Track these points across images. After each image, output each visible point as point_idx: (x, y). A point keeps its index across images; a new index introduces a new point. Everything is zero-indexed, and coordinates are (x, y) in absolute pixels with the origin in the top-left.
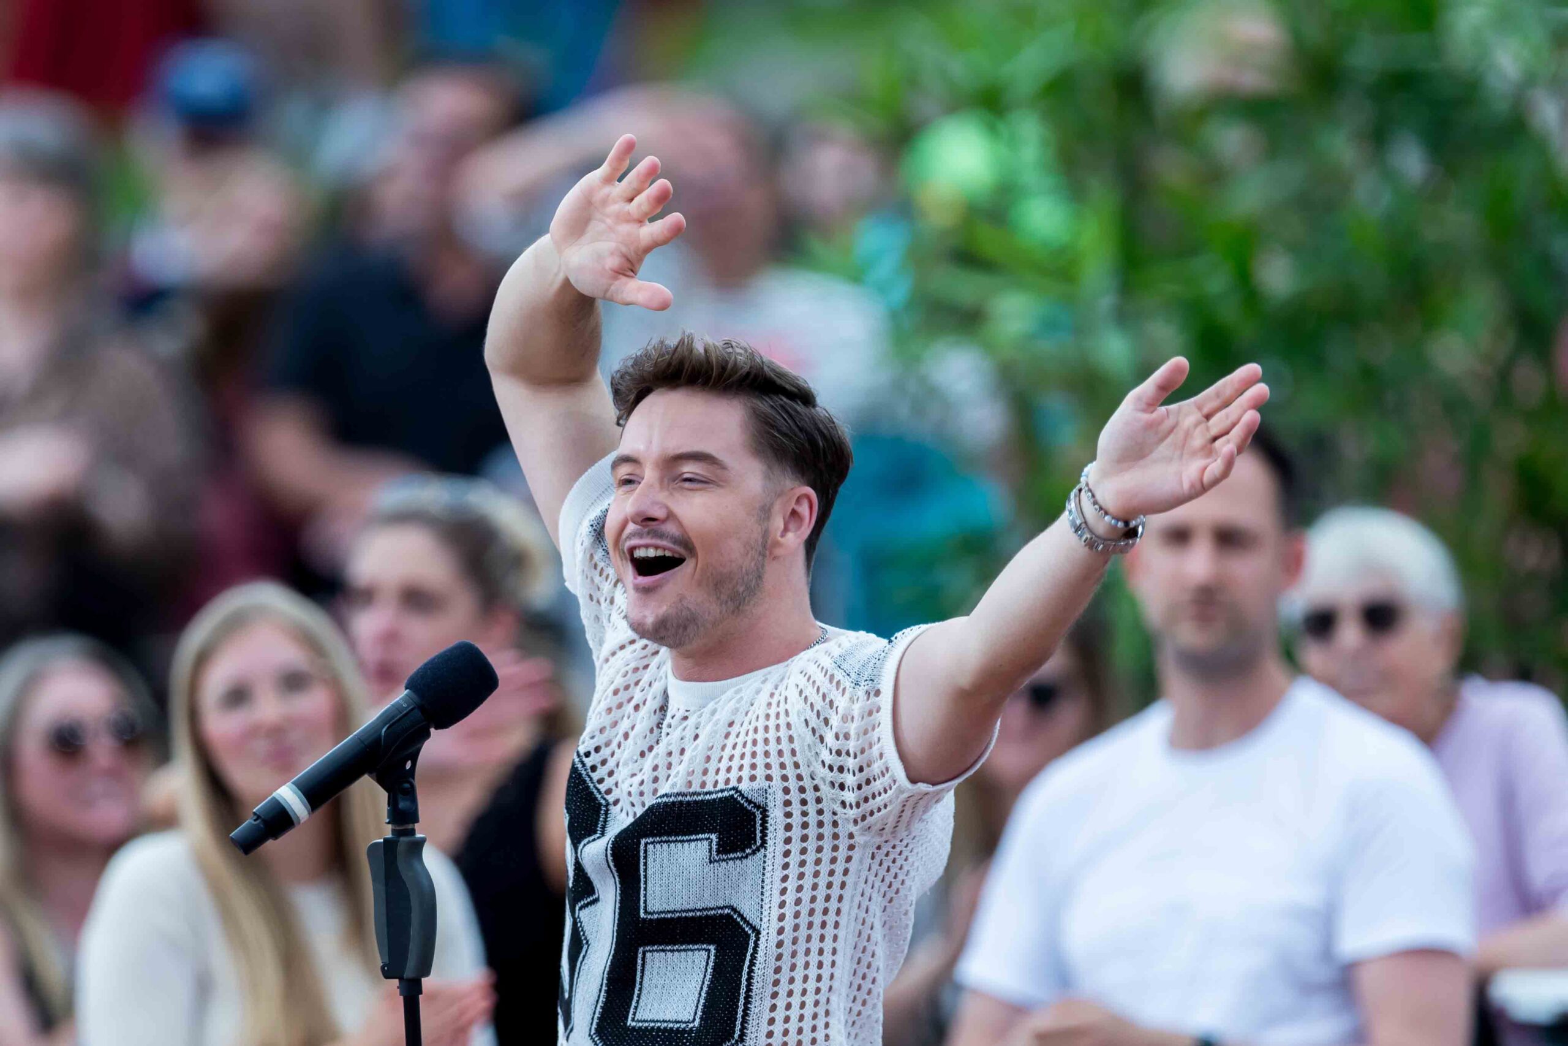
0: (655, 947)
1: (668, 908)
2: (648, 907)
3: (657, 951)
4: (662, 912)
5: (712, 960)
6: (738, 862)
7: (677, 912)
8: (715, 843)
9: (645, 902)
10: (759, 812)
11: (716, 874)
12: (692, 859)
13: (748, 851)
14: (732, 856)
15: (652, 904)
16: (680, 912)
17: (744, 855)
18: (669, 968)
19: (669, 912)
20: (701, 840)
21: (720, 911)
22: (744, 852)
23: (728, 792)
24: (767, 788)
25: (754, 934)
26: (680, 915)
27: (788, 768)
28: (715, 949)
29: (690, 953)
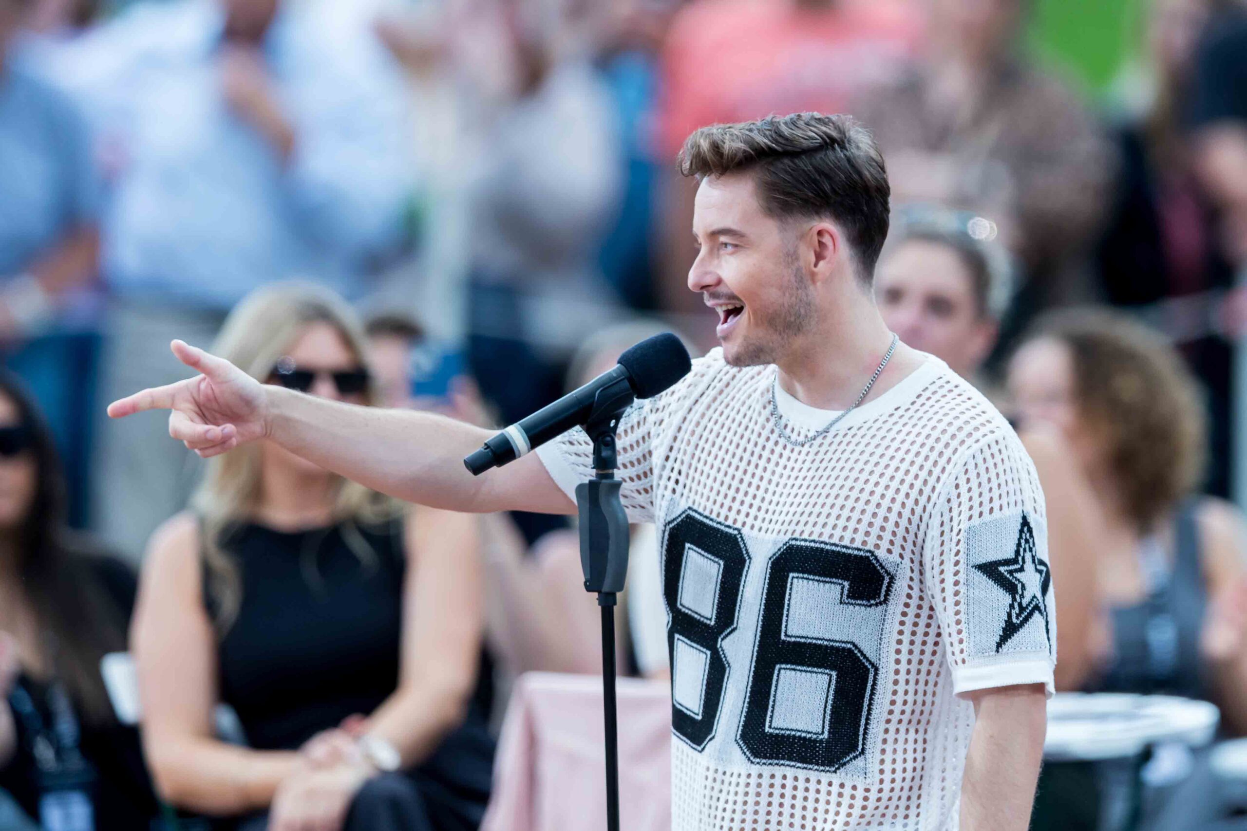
0: (788, 666)
1: (803, 634)
2: (788, 631)
3: (789, 669)
5: (834, 683)
6: (863, 608)
7: (808, 638)
8: (847, 589)
13: (872, 602)
14: (859, 602)
17: (868, 604)
18: (797, 684)
19: (803, 637)
20: (834, 583)
21: (843, 645)
22: (869, 602)
25: (873, 670)
26: (810, 641)
28: (836, 675)
29: (814, 675)
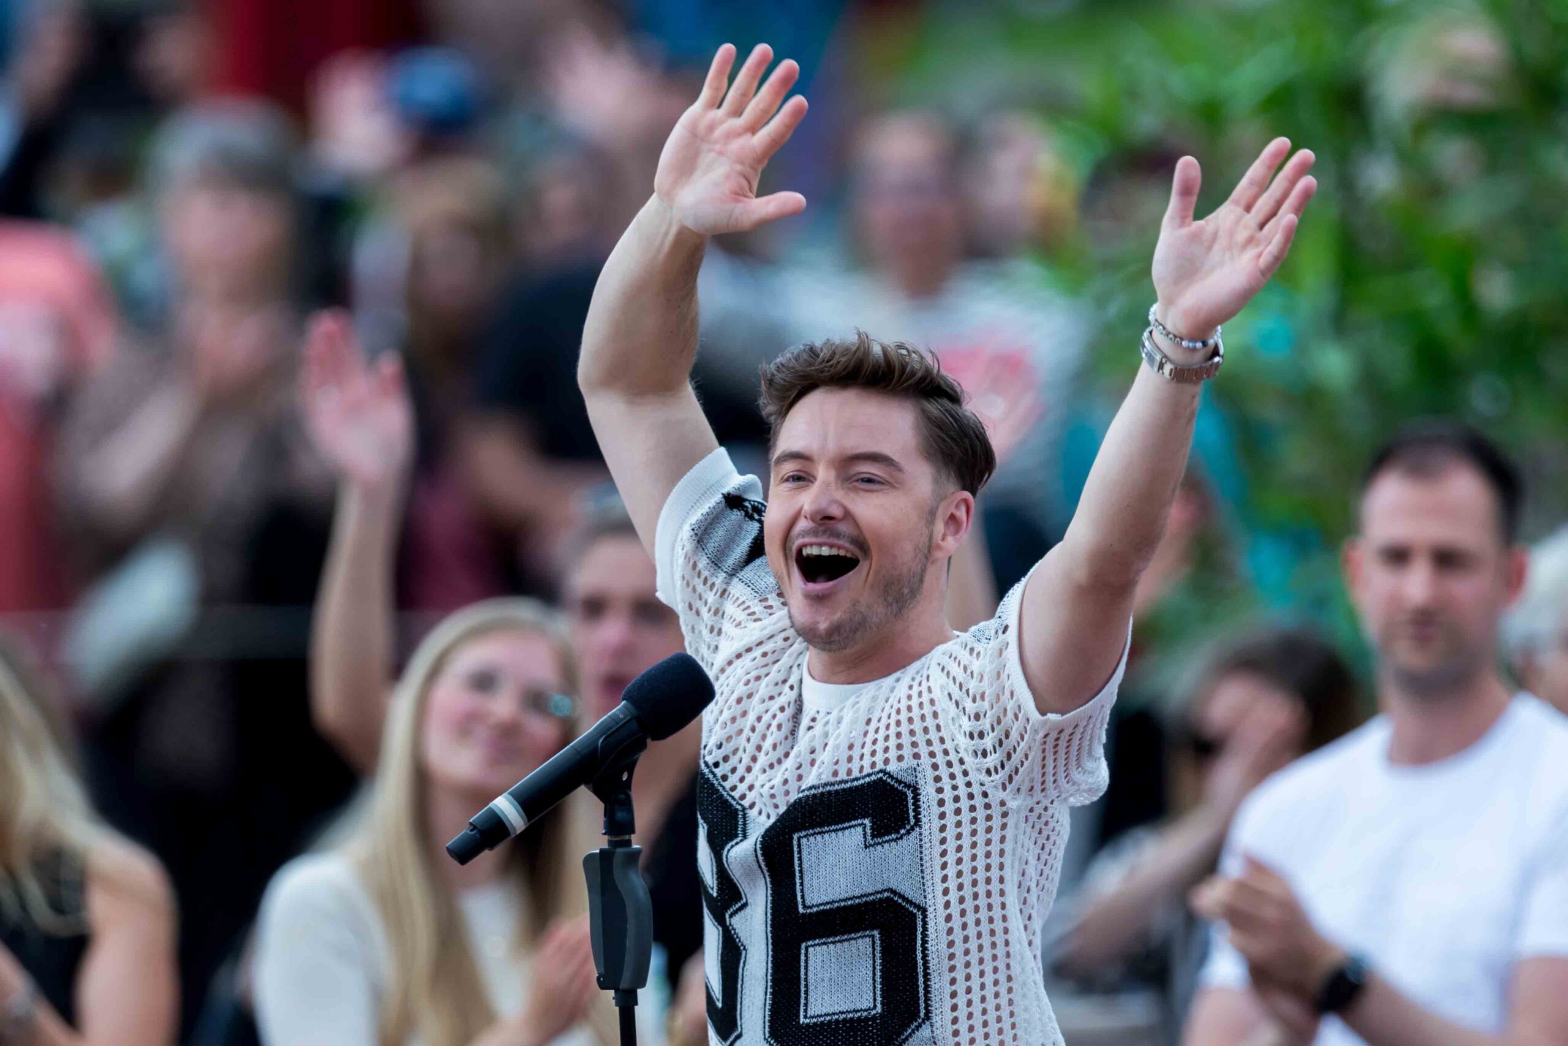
0: (817, 941)
1: (826, 899)
2: (806, 902)
3: (819, 945)
4: (821, 905)
5: (878, 944)
7: (835, 902)
8: (869, 828)
9: (803, 897)
10: (910, 792)
11: (872, 859)
12: (847, 846)
13: (903, 831)
15: (810, 898)
16: (838, 902)
18: (832, 960)
19: (827, 903)
20: (854, 826)
23: (876, 775)
24: (915, 766)
25: (920, 913)
26: (839, 905)
27: (934, 744)
28: (879, 934)
29: (853, 942)
